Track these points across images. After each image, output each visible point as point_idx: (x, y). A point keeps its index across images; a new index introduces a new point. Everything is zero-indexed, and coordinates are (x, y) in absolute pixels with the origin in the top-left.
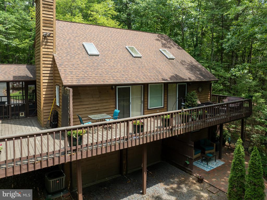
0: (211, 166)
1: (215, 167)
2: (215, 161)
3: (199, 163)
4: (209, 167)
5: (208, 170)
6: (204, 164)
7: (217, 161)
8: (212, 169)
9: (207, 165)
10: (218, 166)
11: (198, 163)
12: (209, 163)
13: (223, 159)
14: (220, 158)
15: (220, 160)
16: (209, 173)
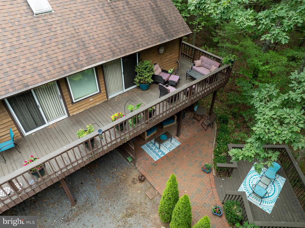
0: (163, 150)
1: (166, 152)
2: (171, 141)
3: (151, 145)
4: (160, 153)
5: (156, 158)
6: (156, 147)
7: (173, 141)
8: (162, 156)
9: (159, 148)
10: (171, 150)
11: (149, 146)
12: (162, 145)
13: (181, 135)
14: (178, 135)
15: (178, 138)
16: (156, 164)
